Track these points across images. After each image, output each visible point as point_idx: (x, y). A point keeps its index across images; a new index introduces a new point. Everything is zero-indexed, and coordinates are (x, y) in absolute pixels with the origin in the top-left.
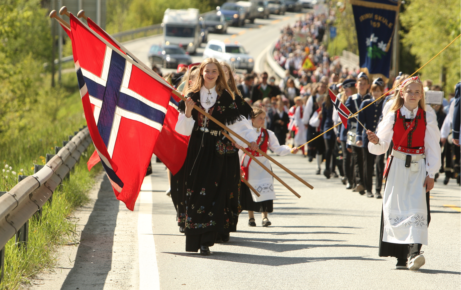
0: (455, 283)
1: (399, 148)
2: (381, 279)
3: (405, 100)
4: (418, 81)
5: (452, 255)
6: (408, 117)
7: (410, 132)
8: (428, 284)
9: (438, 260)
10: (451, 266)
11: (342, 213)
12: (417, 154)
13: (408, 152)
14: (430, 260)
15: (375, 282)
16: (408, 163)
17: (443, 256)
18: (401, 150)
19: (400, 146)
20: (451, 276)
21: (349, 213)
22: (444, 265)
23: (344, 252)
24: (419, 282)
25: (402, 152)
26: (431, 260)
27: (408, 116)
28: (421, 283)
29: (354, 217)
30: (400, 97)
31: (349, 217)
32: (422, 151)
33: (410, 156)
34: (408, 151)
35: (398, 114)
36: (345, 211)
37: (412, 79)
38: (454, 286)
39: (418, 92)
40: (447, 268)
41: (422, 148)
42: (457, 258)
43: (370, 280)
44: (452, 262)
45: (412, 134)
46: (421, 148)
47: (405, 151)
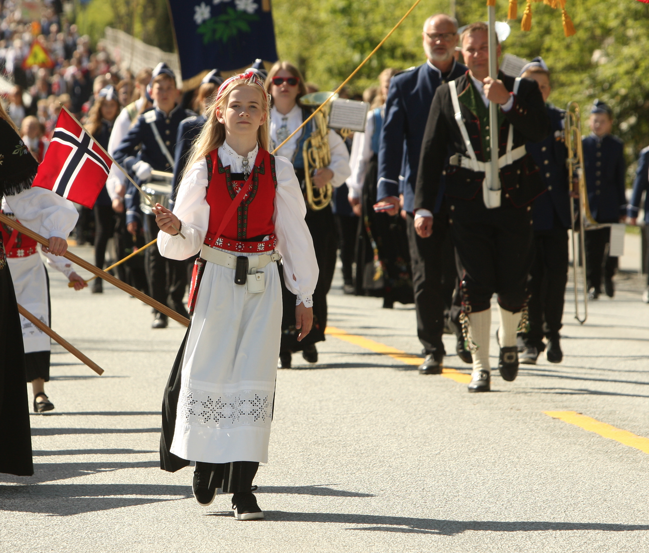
0: (327, 475)
1: (219, 242)
2: (186, 472)
3: (228, 125)
4: (254, 81)
5: (323, 422)
6: (236, 170)
7: (243, 204)
8: (277, 480)
9: (297, 431)
10: (320, 444)
11: (110, 347)
12: (260, 253)
13: (240, 249)
14: (279, 434)
15: (174, 478)
16: (241, 274)
17: (304, 425)
18: (224, 247)
19: (221, 236)
20: (319, 463)
21: (124, 347)
22: (308, 441)
23: (114, 422)
24: (259, 477)
25: (226, 251)
26: (282, 432)
27: (237, 168)
28: (262, 478)
29: (132, 353)
30: (217, 123)
31: (123, 354)
32: (270, 245)
33: (246, 258)
34: (240, 247)
35: (214, 163)
36: (117, 341)
37: (239, 77)
38: (327, 481)
39: (254, 107)
40: (313, 446)
41: (270, 239)
42: (331, 427)
43: (164, 476)
44: (322, 435)
45: (246, 208)
46: (266, 238)
47: (232, 249)
